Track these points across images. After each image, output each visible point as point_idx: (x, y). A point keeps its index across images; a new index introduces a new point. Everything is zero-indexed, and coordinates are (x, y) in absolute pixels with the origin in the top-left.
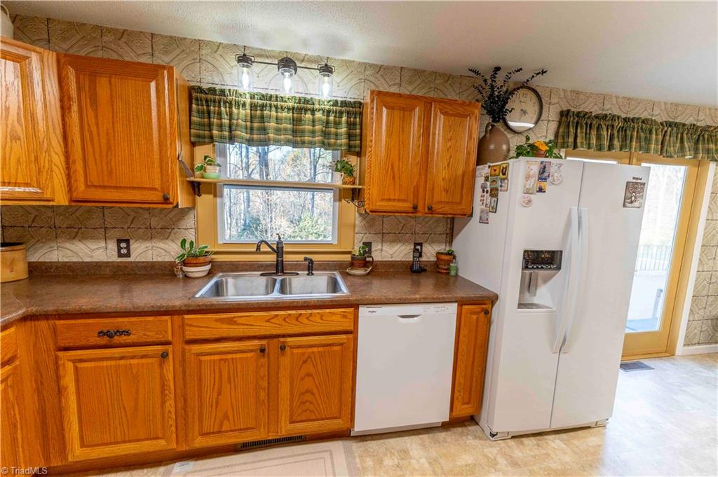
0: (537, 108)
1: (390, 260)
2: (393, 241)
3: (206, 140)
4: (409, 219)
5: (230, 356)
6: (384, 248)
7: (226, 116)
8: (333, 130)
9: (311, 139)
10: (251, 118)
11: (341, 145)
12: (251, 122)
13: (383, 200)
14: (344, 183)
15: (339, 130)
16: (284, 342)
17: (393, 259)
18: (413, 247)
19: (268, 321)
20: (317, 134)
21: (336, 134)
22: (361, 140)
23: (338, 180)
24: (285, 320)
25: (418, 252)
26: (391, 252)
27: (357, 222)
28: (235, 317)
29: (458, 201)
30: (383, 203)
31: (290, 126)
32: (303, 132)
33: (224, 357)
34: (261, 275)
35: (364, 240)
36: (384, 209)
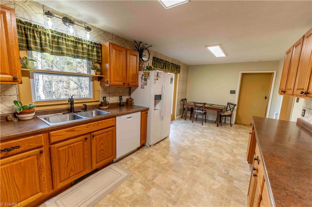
0: (148, 55)
1: (112, 102)
2: (113, 96)
3: (24, 48)
4: (117, 88)
5: (72, 145)
6: (110, 99)
7: (38, 38)
8: (91, 53)
9: (82, 55)
10: (52, 42)
11: (94, 60)
12: (52, 44)
13: (115, 81)
14: (96, 74)
15: (93, 53)
16: (93, 134)
17: (114, 102)
18: (119, 97)
19: (87, 127)
20: (85, 54)
21: (92, 55)
22: (101, 58)
23: (93, 73)
24: (93, 126)
25: (121, 99)
26: (112, 100)
27: (100, 89)
28: (74, 129)
29: (135, 82)
30: (115, 82)
31: (72, 49)
32: (78, 52)
33: (70, 146)
34: (64, 114)
35: (103, 96)
36: (115, 84)
